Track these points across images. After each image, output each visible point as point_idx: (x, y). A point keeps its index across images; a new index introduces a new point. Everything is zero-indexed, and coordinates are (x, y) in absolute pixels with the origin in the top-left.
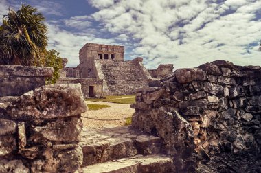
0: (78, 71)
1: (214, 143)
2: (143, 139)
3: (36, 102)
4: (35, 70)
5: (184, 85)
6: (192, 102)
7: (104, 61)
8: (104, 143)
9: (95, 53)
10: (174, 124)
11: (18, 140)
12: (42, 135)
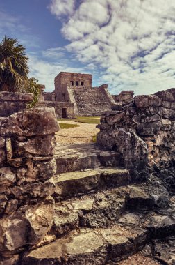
0: (53, 96)
1: (165, 159)
2: (106, 153)
3: (19, 122)
4: (19, 96)
5: (142, 110)
6: (148, 124)
7: (76, 87)
8: (73, 156)
9: (67, 80)
10: (131, 143)
11: (6, 153)
12: (24, 149)
